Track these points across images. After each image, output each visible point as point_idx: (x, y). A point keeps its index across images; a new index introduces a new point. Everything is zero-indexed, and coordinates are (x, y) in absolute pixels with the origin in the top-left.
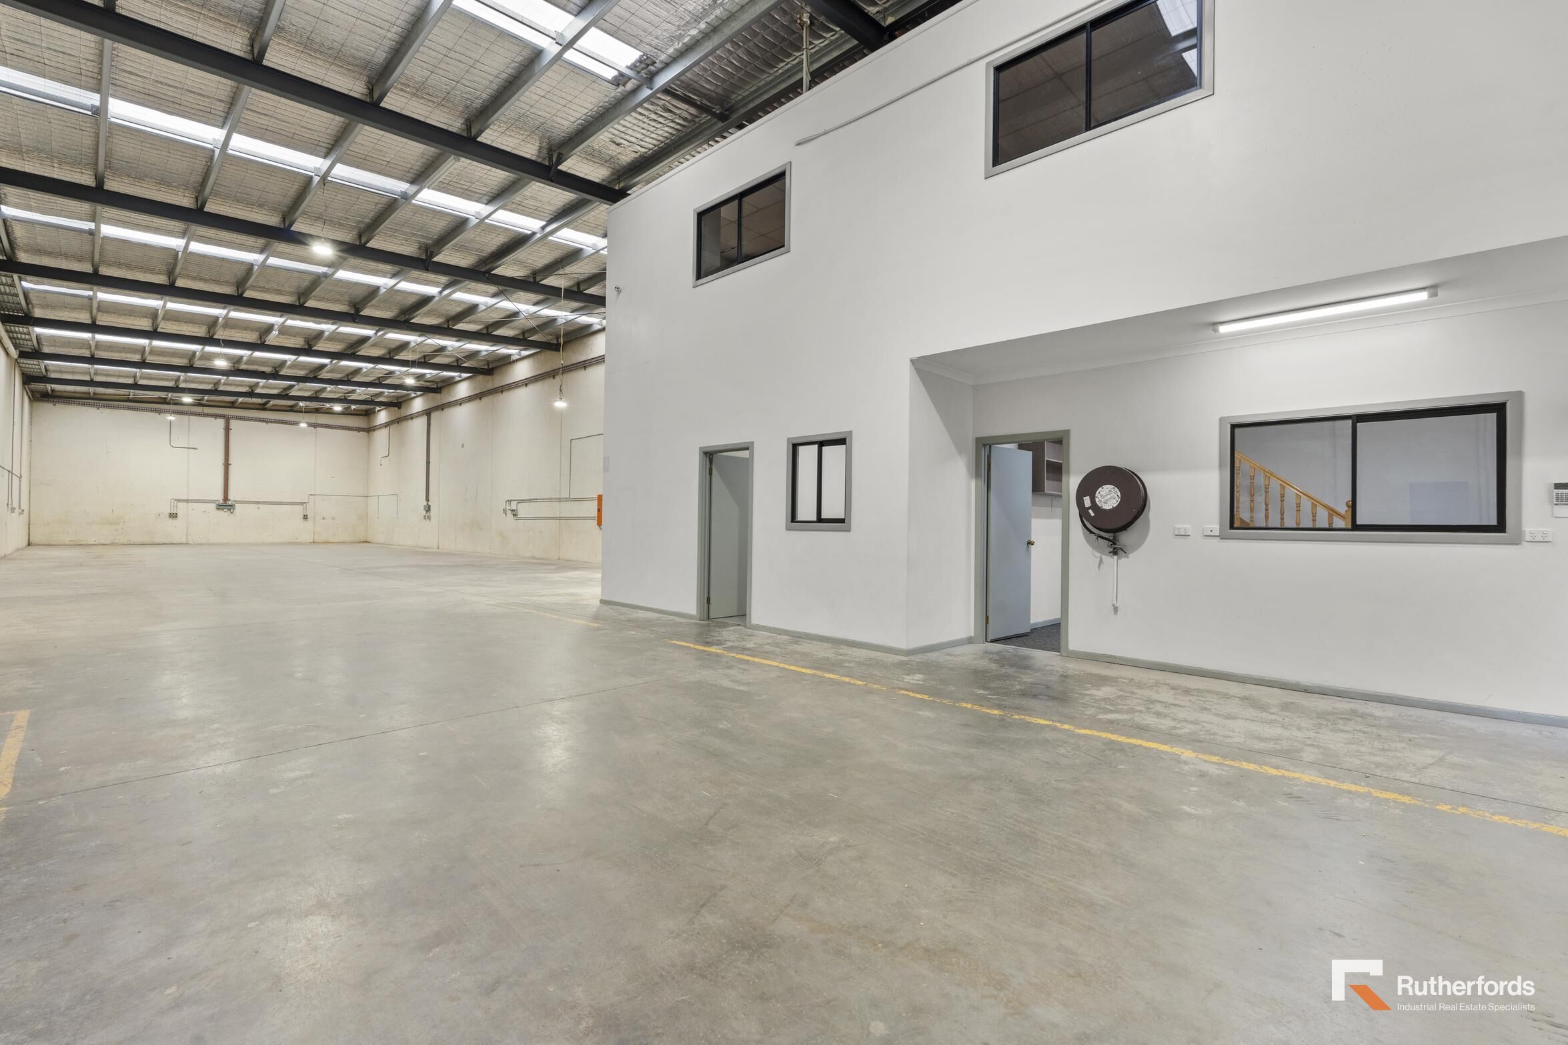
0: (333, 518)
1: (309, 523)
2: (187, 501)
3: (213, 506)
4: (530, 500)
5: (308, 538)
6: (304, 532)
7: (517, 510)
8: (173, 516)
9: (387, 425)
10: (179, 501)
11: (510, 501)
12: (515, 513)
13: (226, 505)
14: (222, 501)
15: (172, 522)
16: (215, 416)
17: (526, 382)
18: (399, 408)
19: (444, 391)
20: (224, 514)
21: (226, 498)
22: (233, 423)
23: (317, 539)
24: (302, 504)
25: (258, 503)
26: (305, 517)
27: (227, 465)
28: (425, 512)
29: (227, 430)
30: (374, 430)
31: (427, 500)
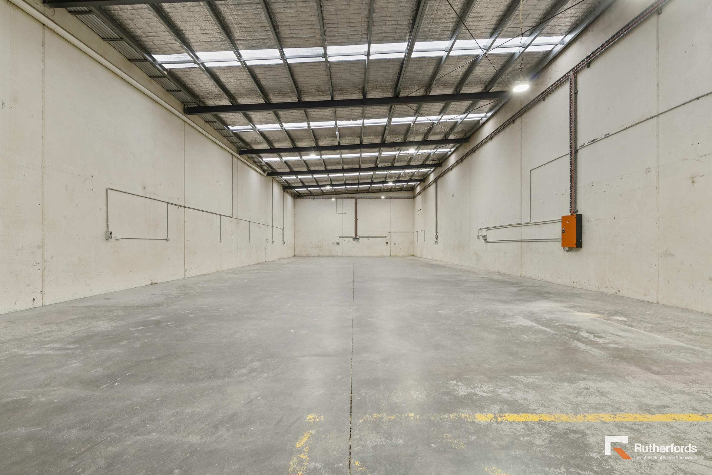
0: (399, 244)
1: (388, 246)
2: (343, 237)
3: (351, 239)
4: (496, 227)
5: (387, 254)
6: (385, 251)
7: (486, 235)
8: (338, 244)
9: (420, 193)
10: (340, 237)
11: (481, 229)
12: (485, 238)
13: (356, 238)
14: (355, 237)
15: (337, 246)
16: (351, 198)
17: (491, 137)
18: (424, 182)
19: (443, 164)
20: (355, 242)
21: (356, 236)
22: (358, 200)
23: (392, 254)
24: (385, 237)
25: (368, 237)
26: (387, 243)
27: (356, 220)
28: (435, 239)
29: (356, 203)
30: (415, 197)
31: (437, 232)
